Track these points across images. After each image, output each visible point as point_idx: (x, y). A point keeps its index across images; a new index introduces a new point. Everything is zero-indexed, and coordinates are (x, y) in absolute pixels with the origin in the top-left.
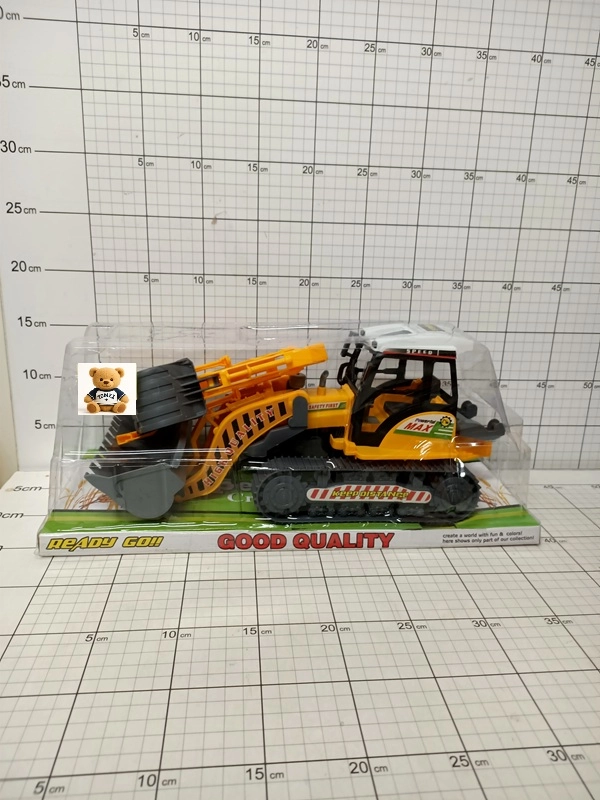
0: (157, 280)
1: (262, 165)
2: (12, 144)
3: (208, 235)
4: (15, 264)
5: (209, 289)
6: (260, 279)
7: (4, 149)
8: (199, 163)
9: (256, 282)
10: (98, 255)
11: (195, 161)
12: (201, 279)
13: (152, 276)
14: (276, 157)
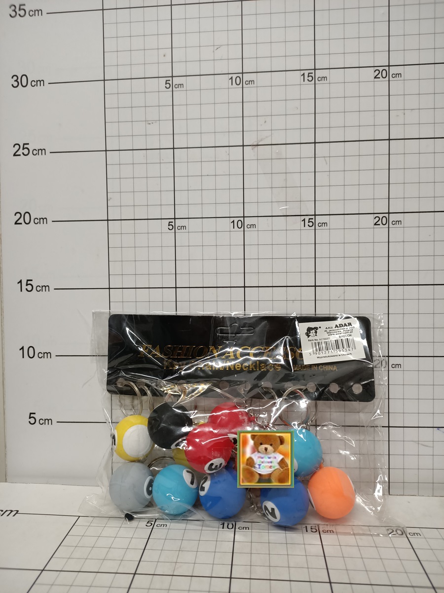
0: (184, 227)
1: (319, 74)
2: (24, 78)
3: (250, 167)
4: (18, 215)
5: (251, 235)
6: (319, 219)
7: (15, 84)
8: (239, 79)
9: (314, 224)
10: (114, 200)
11: (234, 76)
12: (240, 223)
13: (179, 223)
14: (338, 62)
